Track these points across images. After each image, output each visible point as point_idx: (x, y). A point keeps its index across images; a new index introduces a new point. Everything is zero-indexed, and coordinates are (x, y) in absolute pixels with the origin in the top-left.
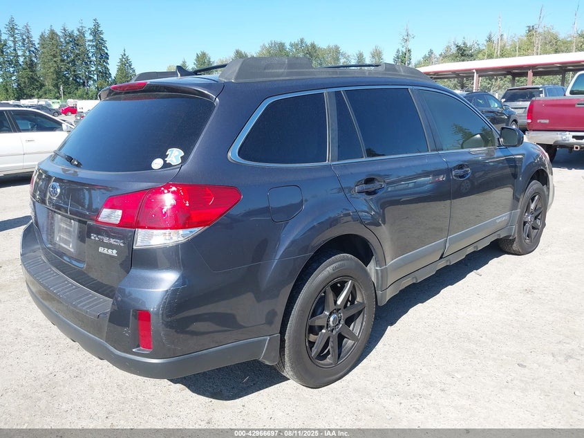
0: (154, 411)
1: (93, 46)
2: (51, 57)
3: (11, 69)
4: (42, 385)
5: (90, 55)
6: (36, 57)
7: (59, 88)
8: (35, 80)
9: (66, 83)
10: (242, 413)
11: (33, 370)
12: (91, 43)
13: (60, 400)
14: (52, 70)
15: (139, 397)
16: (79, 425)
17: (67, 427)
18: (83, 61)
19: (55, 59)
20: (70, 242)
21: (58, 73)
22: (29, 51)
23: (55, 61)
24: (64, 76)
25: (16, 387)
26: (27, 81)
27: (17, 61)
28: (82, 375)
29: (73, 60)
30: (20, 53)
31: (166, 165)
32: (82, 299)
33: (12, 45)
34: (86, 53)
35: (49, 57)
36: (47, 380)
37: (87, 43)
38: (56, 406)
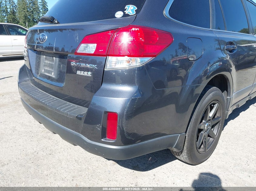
0: (100, 177)
1: (41, 5)
2: (23, 9)
3: (4, 14)
4: (30, 159)
5: (40, 9)
6: (15, 9)
7: (26, 24)
8: (15, 20)
9: (29, 21)
10: (155, 180)
11: (25, 150)
12: (40, 4)
13: (43, 168)
14: (23, 15)
15: (89, 168)
16: (56, 184)
17: (49, 185)
18: (37, 11)
19: (24, 10)
20: (52, 72)
21: (26, 17)
22: (13, 6)
23: (24, 11)
24: (28, 18)
25: (16, 159)
26: (11, 20)
27: (7, 11)
28: (54, 153)
29: (32, 11)
30: (8, 7)
31: (125, 15)
32: (62, 106)
33: (5, 3)
34: (38, 8)
35: (22, 9)
36: (33, 156)
37: (39, 4)
38: (40, 172)
